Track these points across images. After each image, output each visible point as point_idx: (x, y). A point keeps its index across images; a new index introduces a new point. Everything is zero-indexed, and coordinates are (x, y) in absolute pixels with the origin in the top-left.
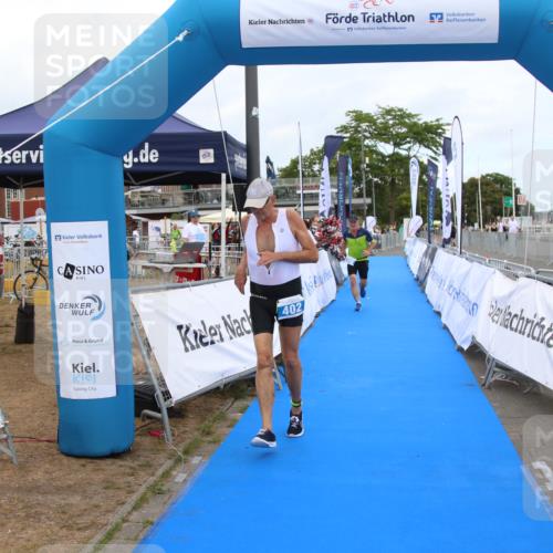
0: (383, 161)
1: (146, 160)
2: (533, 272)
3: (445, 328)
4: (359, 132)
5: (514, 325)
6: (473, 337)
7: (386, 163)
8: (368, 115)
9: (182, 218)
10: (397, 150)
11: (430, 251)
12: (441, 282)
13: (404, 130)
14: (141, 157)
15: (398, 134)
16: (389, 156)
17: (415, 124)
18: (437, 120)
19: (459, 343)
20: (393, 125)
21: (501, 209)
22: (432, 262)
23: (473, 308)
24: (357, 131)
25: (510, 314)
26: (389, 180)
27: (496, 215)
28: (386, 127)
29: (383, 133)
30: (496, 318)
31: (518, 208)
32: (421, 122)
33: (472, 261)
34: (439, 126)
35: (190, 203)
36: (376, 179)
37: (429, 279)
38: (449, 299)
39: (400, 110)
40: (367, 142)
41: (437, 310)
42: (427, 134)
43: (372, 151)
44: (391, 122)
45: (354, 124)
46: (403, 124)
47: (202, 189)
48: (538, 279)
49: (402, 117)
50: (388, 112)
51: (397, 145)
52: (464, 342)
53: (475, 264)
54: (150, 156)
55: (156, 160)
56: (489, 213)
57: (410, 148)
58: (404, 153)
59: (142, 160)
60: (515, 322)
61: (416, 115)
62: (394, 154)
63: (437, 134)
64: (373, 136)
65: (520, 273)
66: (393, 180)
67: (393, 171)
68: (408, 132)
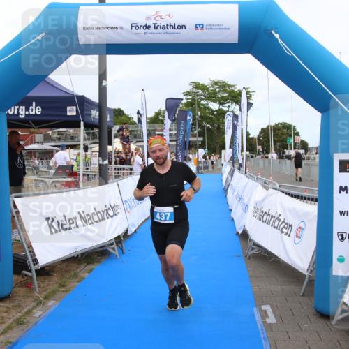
0: (212, 113)
1: (34, 113)
2: (278, 185)
3: (233, 219)
4: (198, 96)
5: (264, 219)
6: (244, 226)
7: (214, 115)
8: (203, 85)
10: (221, 107)
11: (232, 171)
12: (234, 191)
13: (226, 95)
14: (30, 111)
15: (222, 97)
16: (216, 111)
17: (233, 91)
18: (247, 89)
19: (237, 229)
20: (219, 92)
21: (287, 145)
22: (232, 177)
23: (246, 208)
24: (196, 95)
25: (263, 212)
26: (216, 126)
27: (284, 149)
28: (214, 92)
29: (212, 97)
30: (255, 214)
31: (295, 144)
32: (236, 90)
33: (249, 178)
34: (248, 93)
36: (208, 125)
37: (229, 188)
38: (236, 202)
39: (224, 82)
40: (202, 102)
41: (230, 208)
43: (206, 108)
44: (218, 90)
45: (194, 90)
46: (225, 91)
47: (96, 130)
48: (280, 190)
49: (225, 86)
50: (216, 83)
51: (221, 104)
52: (240, 229)
53: (250, 180)
54: (36, 110)
55: (40, 113)
56: (278, 147)
57: (228, 107)
58: (226, 109)
59: (31, 113)
60: (265, 217)
61: (234, 86)
62: (219, 109)
64: (206, 98)
65: (270, 186)
66: (219, 126)
67: (219, 120)
68: (228, 96)
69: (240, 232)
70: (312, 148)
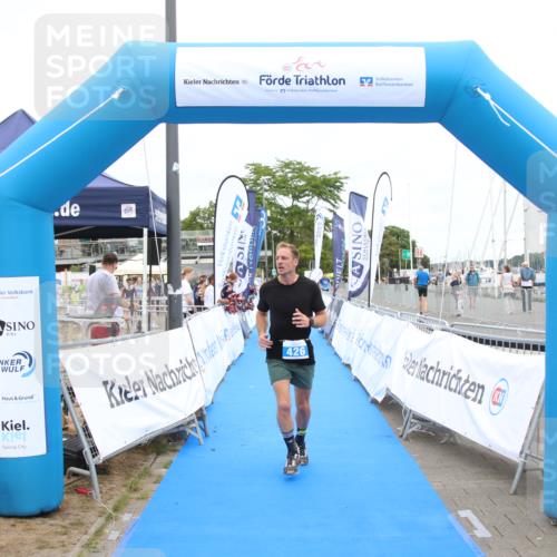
0: (282, 214)
1: (67, 214)
2: (447, 325)
3: (357, 380)
4: (258, 185)
5: (431, 377)
6: (387, 389)
7: (286, 215)
8: (267, 168)
9: (81, 270)
10: (295, 202)
11: (335, 303)
12: (350, 335)
13: (303, 183)
14: (62, 210)
15: (296, 187)
16: (288, 209)
17: (314, 178)
18: (335, 174)
19: (372, 395)
20: (292, 179)
21: (397, 262)
22: (338, 315)
23: (386, 361)
24: (256, 184)
25: (426, 366)
26: (288, 232)
27: (393, 267)
28: (285, 180)
29: (281, 186)
30: (411, 370)
31: (415, 260)
32: (319, 176)
33: (382, 314)
34: (337, 180)
35: (89, 255)
36: (274, 232)
37: (336, 331)
38: (360, 352)
39: (299, 163)
40: (266, 194)
41: (346, 362)
42: (326, 187)
43: (272, 204)
44: (290, 175)
45: (253, 177)
46: (302, 177)
47: (100, 241)
48: (453, 332)
49: (300, 170)
50: (287, 165)
51: (296, 197)
52: (377, 394)
53: (386, 316)
54: (71, 210)
55: (77, 214)
56: (387, 265)
57: (308, 201)
58: (302, 206)
59: (63, 214)
60: (431, 374)
61: (315, 169)
62: (293, 206)
63: (334, 186)
64: (272, 189)
65: (434, 326)
66: (292, 232)
67: (292, 223)
68: (306, 185)
69: (380, 399)
70: (436, 265)
